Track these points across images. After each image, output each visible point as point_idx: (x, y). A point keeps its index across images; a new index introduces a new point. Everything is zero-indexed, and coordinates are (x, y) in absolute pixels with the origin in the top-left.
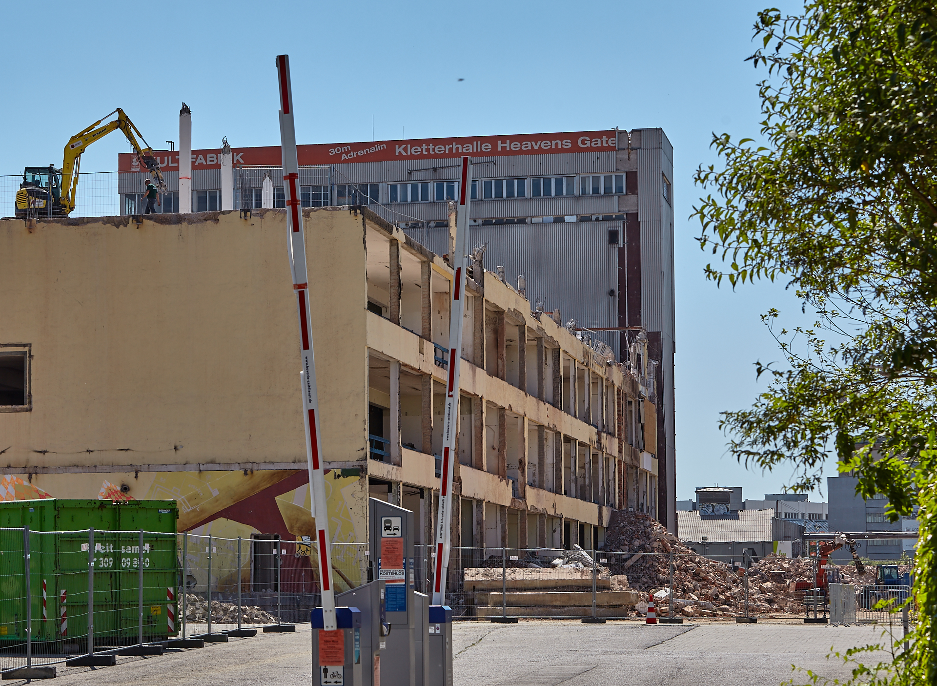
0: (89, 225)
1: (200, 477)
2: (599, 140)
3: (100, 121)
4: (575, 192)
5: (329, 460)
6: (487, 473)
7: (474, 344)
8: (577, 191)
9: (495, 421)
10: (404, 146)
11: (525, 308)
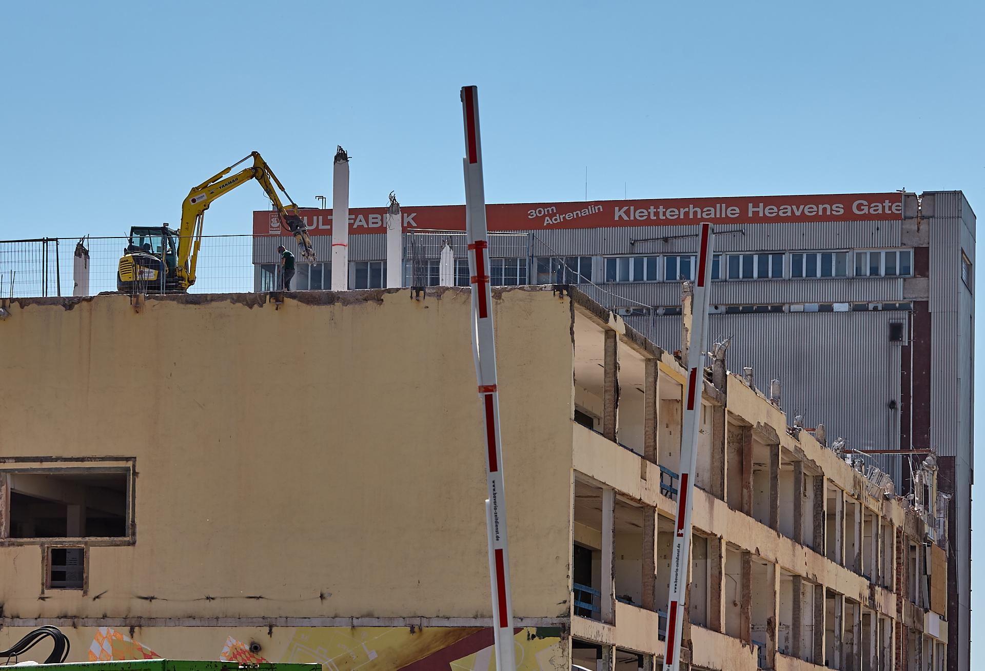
0: (214, 304)
1: (353, 634)
2: (880, 205)
3: (229, 169)
4: (847, 273)
5: (521, 616)
6: (726, 636)
7: (712, 468)
8: (850, 271)
9: (737, 568)
10: (625, 208)
11: (779, 422)
